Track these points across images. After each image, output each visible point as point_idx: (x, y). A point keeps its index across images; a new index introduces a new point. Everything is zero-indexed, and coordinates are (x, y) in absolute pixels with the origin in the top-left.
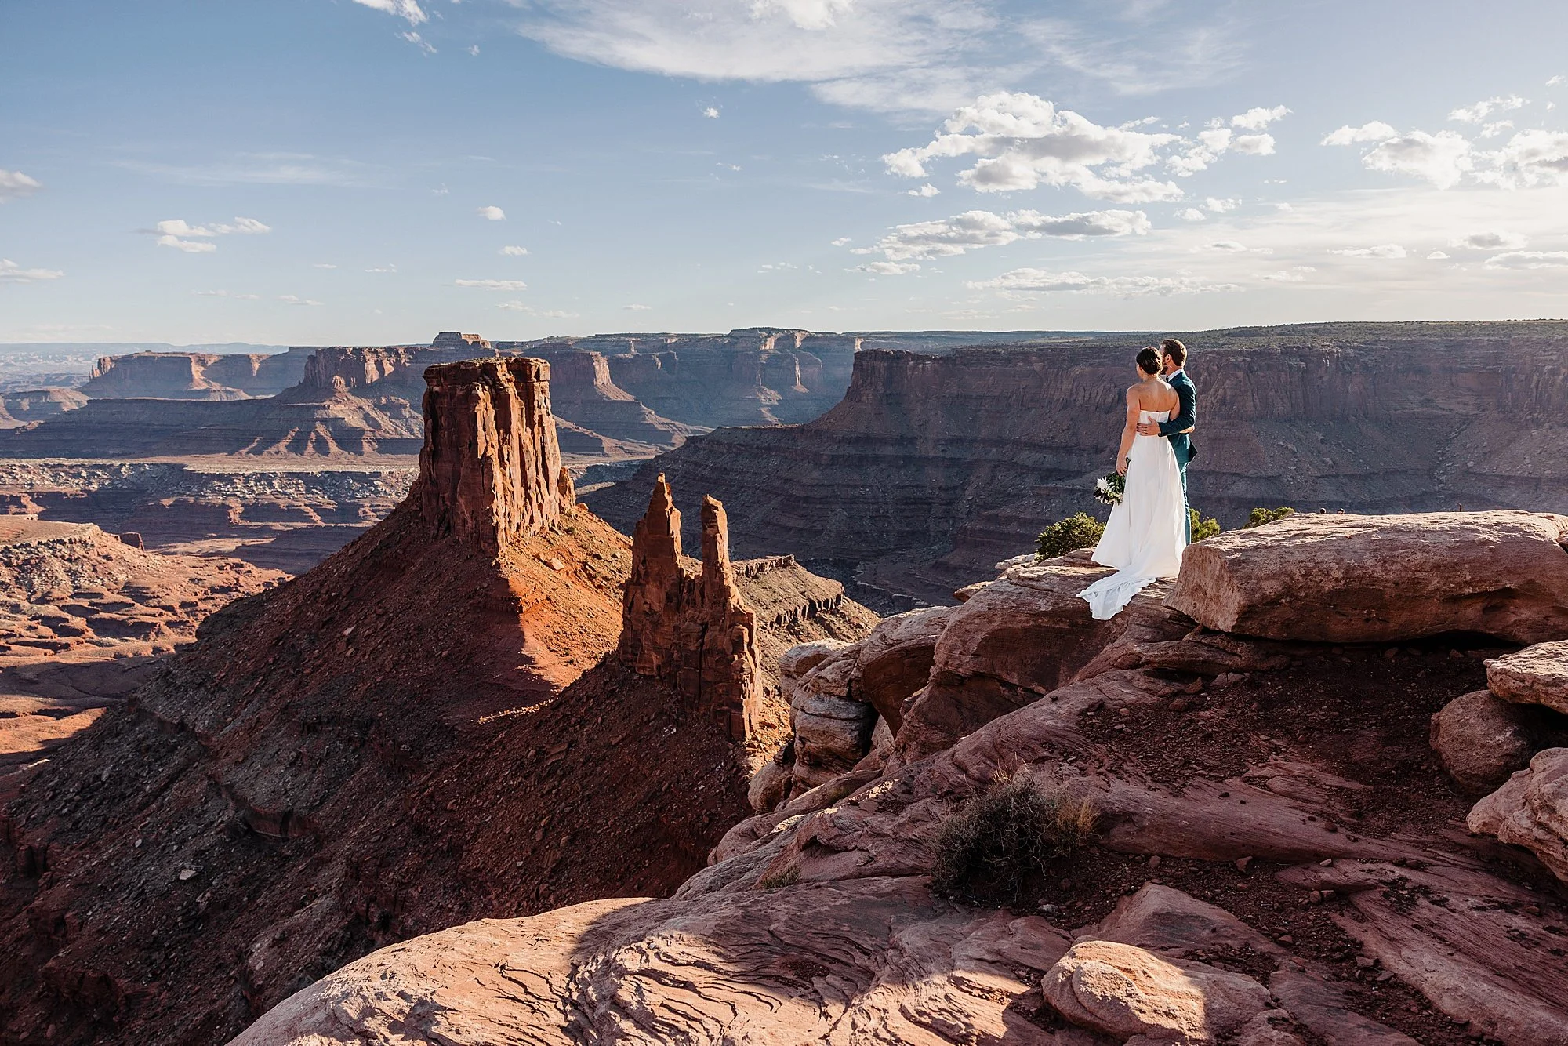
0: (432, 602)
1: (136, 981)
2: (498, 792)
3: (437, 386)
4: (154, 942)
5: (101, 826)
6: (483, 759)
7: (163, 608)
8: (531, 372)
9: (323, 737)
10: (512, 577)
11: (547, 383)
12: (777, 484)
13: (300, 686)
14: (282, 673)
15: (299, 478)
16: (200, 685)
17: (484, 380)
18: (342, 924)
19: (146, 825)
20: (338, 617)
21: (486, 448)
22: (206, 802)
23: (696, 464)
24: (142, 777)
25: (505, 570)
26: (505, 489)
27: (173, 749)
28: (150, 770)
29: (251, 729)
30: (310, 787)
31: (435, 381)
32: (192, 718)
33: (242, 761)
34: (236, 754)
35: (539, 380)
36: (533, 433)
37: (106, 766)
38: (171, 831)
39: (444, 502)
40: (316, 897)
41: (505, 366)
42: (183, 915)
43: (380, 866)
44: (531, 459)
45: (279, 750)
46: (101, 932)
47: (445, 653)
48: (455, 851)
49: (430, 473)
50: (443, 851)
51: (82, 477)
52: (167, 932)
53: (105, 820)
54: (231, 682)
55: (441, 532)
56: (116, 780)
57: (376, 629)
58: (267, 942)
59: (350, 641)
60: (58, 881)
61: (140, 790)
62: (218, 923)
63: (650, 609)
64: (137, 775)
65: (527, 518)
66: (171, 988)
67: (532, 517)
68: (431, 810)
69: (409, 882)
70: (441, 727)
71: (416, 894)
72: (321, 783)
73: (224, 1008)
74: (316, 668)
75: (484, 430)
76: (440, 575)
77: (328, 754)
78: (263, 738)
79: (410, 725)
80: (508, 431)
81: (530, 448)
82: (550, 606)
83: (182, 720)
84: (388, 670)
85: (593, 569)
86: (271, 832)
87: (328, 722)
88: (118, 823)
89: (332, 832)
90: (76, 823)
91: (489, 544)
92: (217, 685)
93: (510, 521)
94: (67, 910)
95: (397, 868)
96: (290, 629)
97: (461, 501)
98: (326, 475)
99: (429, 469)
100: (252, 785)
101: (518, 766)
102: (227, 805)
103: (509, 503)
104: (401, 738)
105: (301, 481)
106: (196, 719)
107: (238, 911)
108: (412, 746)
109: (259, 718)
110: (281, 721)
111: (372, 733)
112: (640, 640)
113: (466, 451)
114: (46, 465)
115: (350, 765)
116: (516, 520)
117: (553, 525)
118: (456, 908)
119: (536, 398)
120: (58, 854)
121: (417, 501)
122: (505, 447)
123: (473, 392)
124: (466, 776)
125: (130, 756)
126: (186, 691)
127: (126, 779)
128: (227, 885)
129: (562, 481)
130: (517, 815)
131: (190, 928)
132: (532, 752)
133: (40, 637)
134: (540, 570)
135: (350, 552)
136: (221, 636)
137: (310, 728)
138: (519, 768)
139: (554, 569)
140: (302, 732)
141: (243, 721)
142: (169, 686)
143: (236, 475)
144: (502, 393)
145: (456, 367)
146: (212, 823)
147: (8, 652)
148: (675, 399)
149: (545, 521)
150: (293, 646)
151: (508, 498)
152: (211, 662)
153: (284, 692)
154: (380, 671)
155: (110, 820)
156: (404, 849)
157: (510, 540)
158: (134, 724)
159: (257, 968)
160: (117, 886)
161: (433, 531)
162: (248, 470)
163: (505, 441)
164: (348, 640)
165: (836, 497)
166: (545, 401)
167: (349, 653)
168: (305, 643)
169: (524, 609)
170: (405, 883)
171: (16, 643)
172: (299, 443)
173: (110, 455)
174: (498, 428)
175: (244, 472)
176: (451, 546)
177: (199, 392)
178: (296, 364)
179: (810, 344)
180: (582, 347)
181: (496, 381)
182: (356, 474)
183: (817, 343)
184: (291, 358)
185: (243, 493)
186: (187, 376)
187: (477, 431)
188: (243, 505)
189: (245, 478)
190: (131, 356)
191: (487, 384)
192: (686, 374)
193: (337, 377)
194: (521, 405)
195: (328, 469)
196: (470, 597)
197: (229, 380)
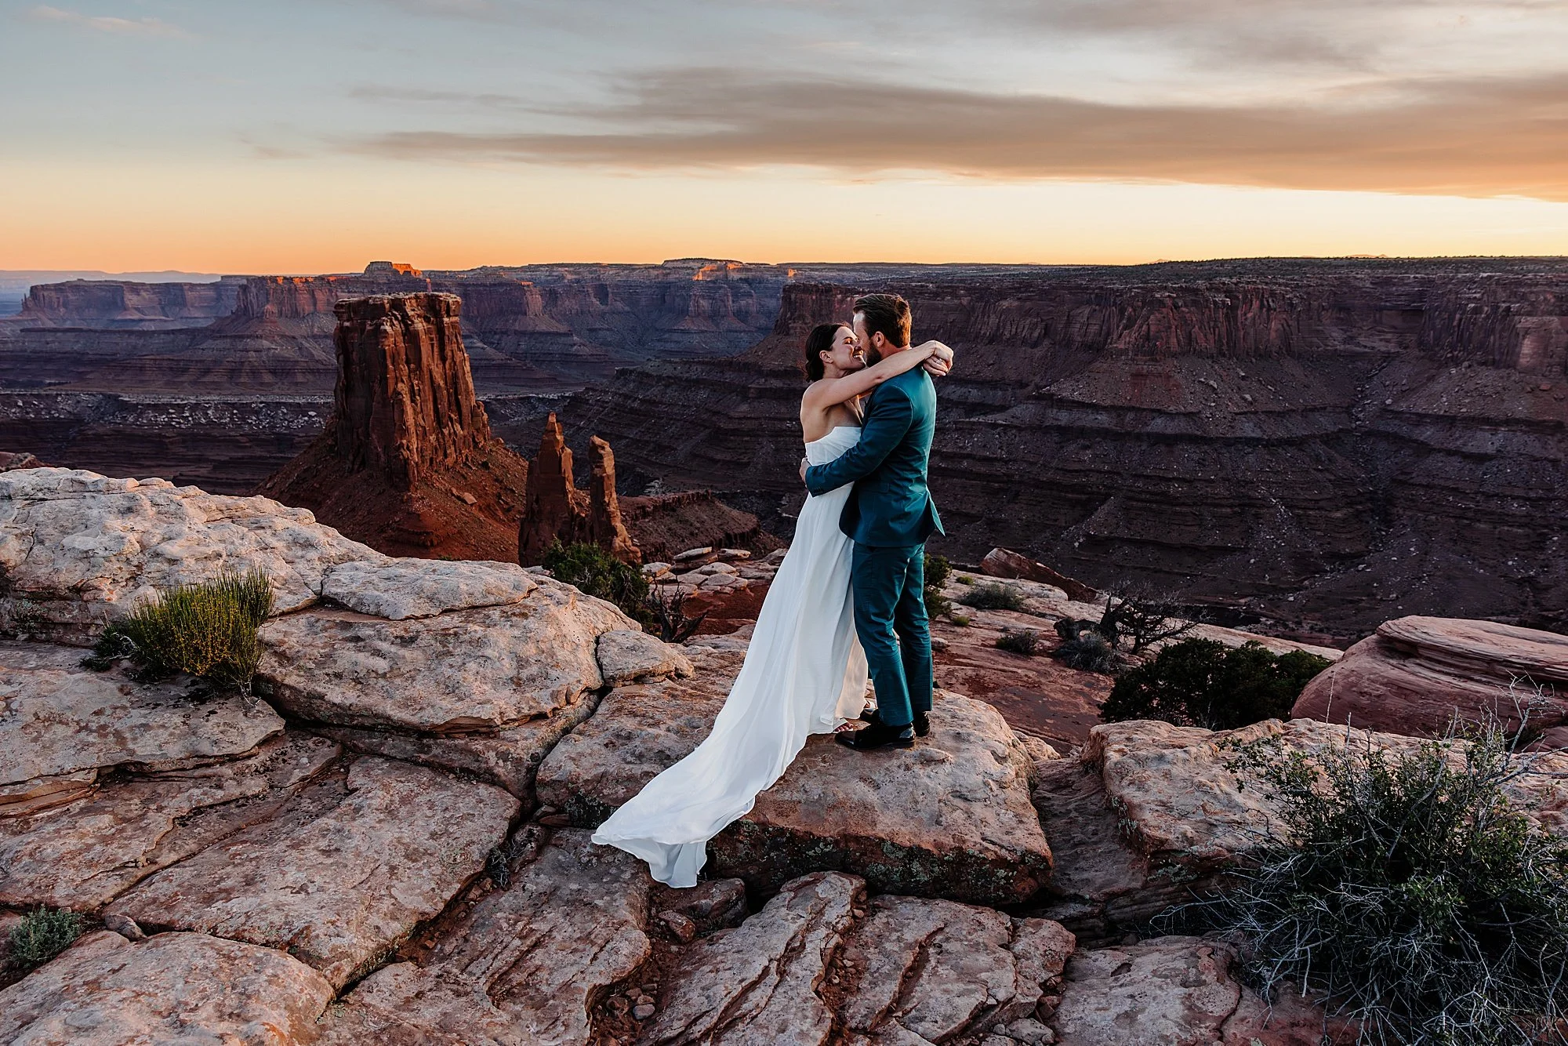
3: (347, 321)
8: (441, 307)
10: (423, 511)
11: (457, 319)
12: (705, 416)
15: (234, 408)
17: (393, 315)
21: (396, 383)
23: (626, 397)
25: (416, 504)
26: (416, 425)
31: (345, 316)
35: (449, 316)
36: (444, 368)
39: (358, 437)
41: (413, 301)
44: (444, 396)
49: (344, 407)
51: (19, 406)
55: (355, 468)
65: (441, 453)
67: (446, 451)
75: (394, 365)
76: (353, 510)
80: (419, 366)
81: (442, 383)
82: (461, 540)
85: (507, 503)
91: (402, 479)
93: (422, 456)
97: (374, 436)
98: (261, 405)
103: (421, 438)
105: (234, 411)
113: (377, 387)
116: (430, 454)
117: (467, 459)
119: (447, 333)
121: (332, 436)
122: (416, 382)
123: (383, 327)
129: (475, 415)
134: (452, 504)
139: (466, 504)
143: (173, 406)
144: (411, 328)
145: (366, 302)
148: (608, 330)
149: (459, 456)
151: (420, 433)
157: (422, 475)
161: (348, 465)
162: (183, 400)
163: (415, 376)
165: (763, 430)
166: (456, 337)
169: (435, 542)
172: (233, 373)
173: (50, 384)
174: (408, 363)
175: (179, 402)
176: (365, 480)
177: (133, 321)
178: (229, 293)
179: (743, 275)
180: (514, 277)
181: (405, 316)
182: (290, 404)
183: (750, 275)
184: (220, 287)
185: (179, 423)
186: (120, 304)
187: (387, 366)
188: (179, 435)
189: (180, 408)
190: (63, 284)
191: (397, 319)
192: (619, 305)
193: (268, 307)
194: (432, 339)
195: (263, 399)
196: (383, 531)
197: (163, 308)
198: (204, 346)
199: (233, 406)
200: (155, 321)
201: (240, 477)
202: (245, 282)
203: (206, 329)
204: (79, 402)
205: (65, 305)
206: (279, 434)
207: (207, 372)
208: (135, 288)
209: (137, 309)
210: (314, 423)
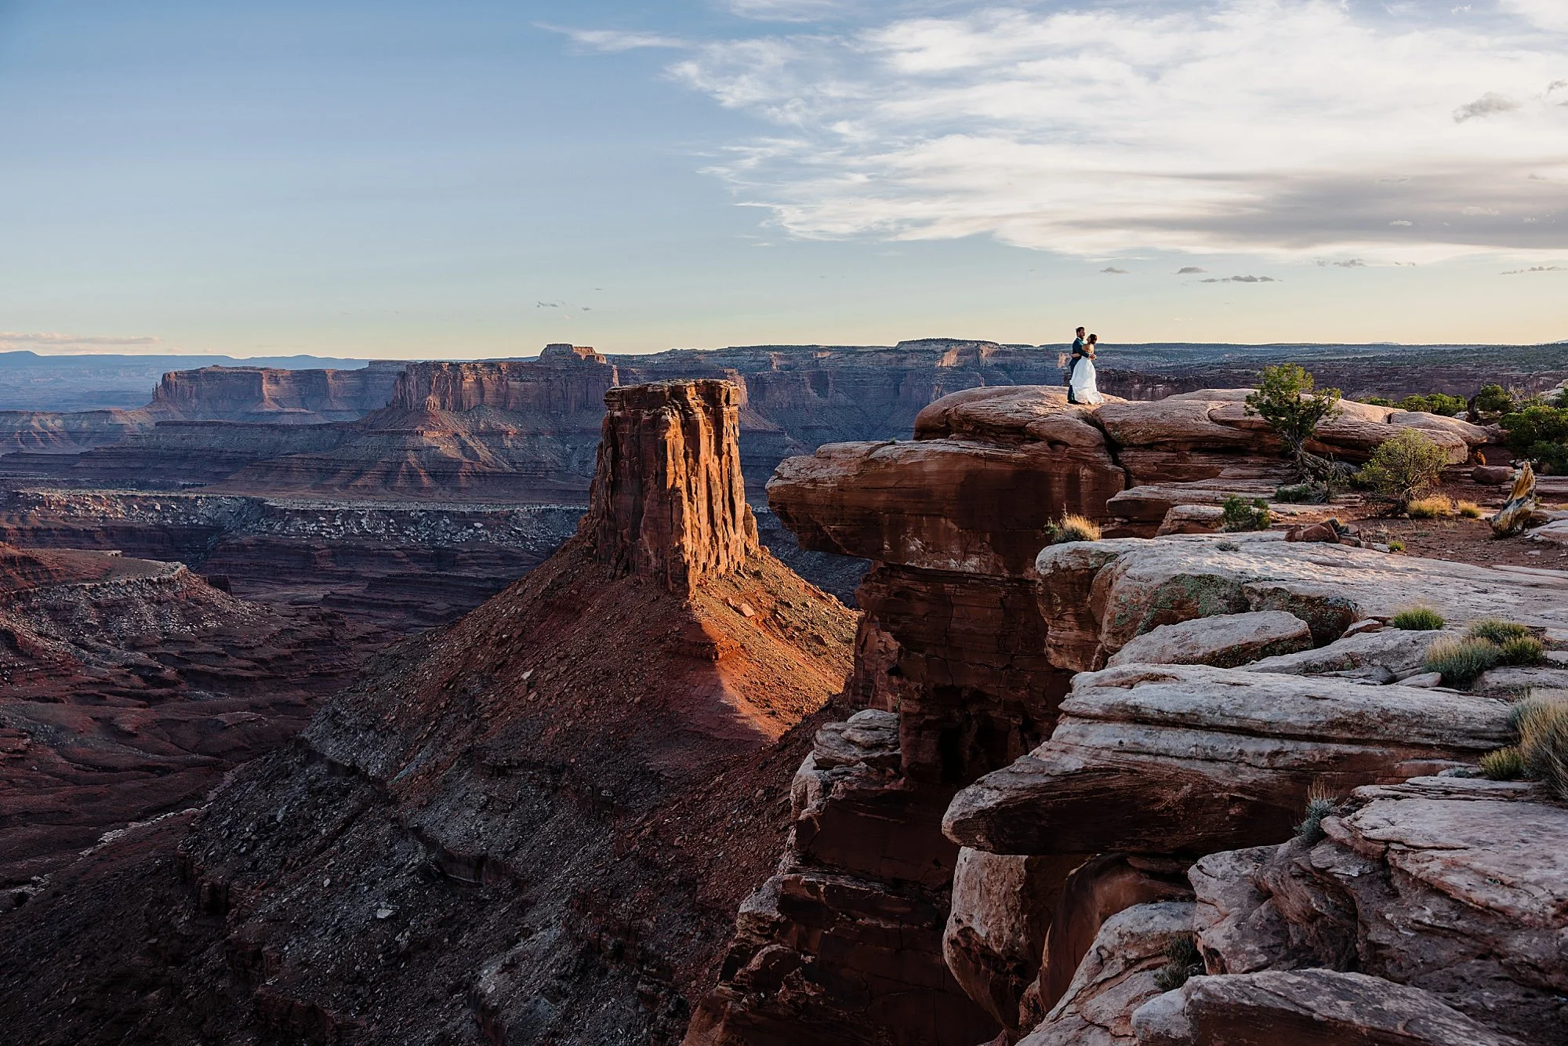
0: (619, 645)
1: (346, 1011)
2: (728, 829)
3: (619, 410)
4: (358, 977)
5: (280, 868)
6: (703, 800)
7: (255, 660)
8: (720, 396)
9: (513, 781)
10: (704, 620)
11: (736, 408)
13: (480, 729)
14: (456, 718)
15: (391, 517)
16: (370, 727)
17: (674, 404)
18: (574, 952)
19: (333, 865)
20: (510, 661)
21: (675, 479)
22: (392, 845)
24: (317, 820)
25: (697, 614)
26: (692, 524)
27: (345, 793)
28: (325, 814)
29: (430, 774)
30: (503, 833)
31: (617, 405)
32: (363, 761)
33: (427, 805)
34: (417, 798)
35: (728, 405)
36: (720, 463)
37: (279, 807)
38: (358, 872)
39: (622, 538)
40: (531, 933)
41: (693, 389)
42: (383, 953)
43: (611, 897)
44: (718, 493)
45: (467, 793)
46: (305, 964)
47: (638, 699)
48: (688, 884)
49: (608, 507)
50: (674, 885)
51: (156, 510)
52: (370, 968)
53: (284, 861)
54: (402, 725)
55: (619, 572)
56: (291, 821)
57: (558, 673)
58: (494, 969)
59: (531, 684)
60: (248, 917)
61: (316, 832)
62: (421, 962)
63: (885, 647)
64: (312, 817)
65: (713, 558)
66: (379, 1022)
67: (718, 557)
68: (657, 845)
69: (643, 913)
70: (644, 773)
71: (650, 925)
72: (514, 828)
73: (456, 1030)
74: (495, 713)
75: (674, 460)
76: (624, 618)
77: (520, 799)
78: (445, 782)
79: (608, 771)
80: (697, 460)
81: (718, 480)
82: (745, 655)
83: (354, 763)
84: (578, 715)
85: (784, 618)
86: (465, 876)
87: (519, 766)
88: (297, 865)
89: (532, 878)
90: (255, 863)
91: (679, 585)
92: (387, 728)
93: (696, 561)
94: (263, 944)
95: (628, 899)
96: (460, 672)
97: (645, 537)
98: (421, 514)
99: (607, 503)
100: (442, 828)
101: (746, 806)
102: (416, 848)
103: (696, 541)
104: (600, 784)
105: (391, 521)
106: (368, 763)
107: (439, 951)
108: (614, 793)
109: (437, 763)
110: (462, 767)
111: (565, 779)
112: (872, 682)
113: (651, 483)
114: (120, 496)
115: (543, 811)
116: (703, 559)
117: (739, 567)
118: (698, 934)
119: (725, 424)
120: (241, 893)
121: (590, 538)
122: (693, 479)
123: (663, 417)
124: (689, 815)
125: (303, 797)
126: (355, 734)
127: (300, 821)
128: (425, 927)
129: (746, 518)
130: (753, 849)
131: (392, 965)
132: (761, 791)
133: (132, 687)
134: (731, 615)
135: (519, 592)
136: (387, 677)
137: (500, 771)
138: (748, 806)
139: (744, 616)
140: (492, 775)
141: (417, 766)
142: (338, 727)
143: (321, 511)
144: (691, 419)
145: (642, 390)
146: (403, 865)
147: (104, 702)
148: (827, 428)
149: (731, 563)
150: (465, 691)
151: (695, 535)
152: (379, 704)
153: (461, 737)
154: (569, 715)
155: (289, 861)
156: (632, 882)
157: (697, 582)
158: (303, 765)
159: (489, 991)
160: (311, 923)
161: (610, 571)
162: (334, 506)
163: (693, 470)
164: (529, 683)
166: (734, 428)
167: (531, 697)
168: (477, 688)
169: (720, 655)
170: (638, 914)
171: (110, 693)
172: (388, 476)
173: (184, 486)
174: (686, 456)
175: (330, 508)
176: (632, 587)
177: (271, 413)
178: (377, 381)
179: (999, 360)
180: (711, 362)
181: (686, 405)
182: (454, 514)
183: (1009, 359)
184: (370, 374)
185: (329, 533)
186: (257, 395)
187: (666, 460)
188: (330, 547)
189: (332, 515)
190: (197, 371)
191: (677, 408)
192: (842, 398)
193: (430, 397)
194: (709, 432)
195: (422, 507)
196: (661, 642)
197: (303, 400)
198: (358, 443)
199: (389, 513)
200: (293, 414)
201: (398, 598)
202: (404, 369)
203: (357, 423)
204: (219, 507)
205: (197, 397)
206: (440, 548)
207: (359, 474)
208: (274, 378)
209: (276, 401)
210: (480, 536)
